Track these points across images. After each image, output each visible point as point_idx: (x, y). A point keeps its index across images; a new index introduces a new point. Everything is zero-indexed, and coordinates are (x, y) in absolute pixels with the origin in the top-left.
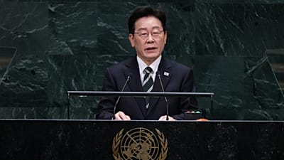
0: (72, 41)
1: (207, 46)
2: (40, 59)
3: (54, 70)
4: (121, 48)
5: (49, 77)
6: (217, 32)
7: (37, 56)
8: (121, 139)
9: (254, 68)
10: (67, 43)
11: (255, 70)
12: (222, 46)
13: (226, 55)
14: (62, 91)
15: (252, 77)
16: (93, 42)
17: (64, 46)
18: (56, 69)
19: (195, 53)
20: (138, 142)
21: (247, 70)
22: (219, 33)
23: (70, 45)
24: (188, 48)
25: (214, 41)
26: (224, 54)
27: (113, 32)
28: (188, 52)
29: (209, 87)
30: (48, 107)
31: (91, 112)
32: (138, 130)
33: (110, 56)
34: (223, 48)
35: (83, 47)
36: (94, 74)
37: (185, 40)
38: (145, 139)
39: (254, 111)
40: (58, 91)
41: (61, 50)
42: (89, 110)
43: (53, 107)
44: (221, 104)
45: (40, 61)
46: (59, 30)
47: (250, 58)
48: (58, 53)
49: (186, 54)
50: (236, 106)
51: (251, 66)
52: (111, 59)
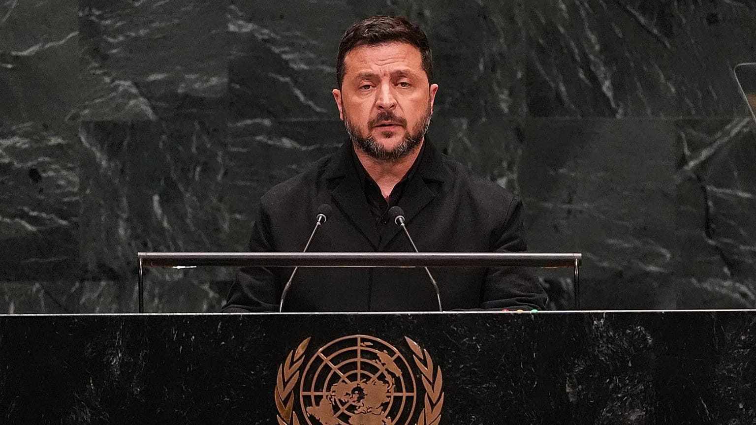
0: (152, 78)
1: (563, 89)
2: (57, 134)
3: (99, 166)
4: (302, 98)
5: (82, 189)
6: (592, 46)
7: (46, 127)
8: (301, 369)
9: (705, 154)
10: (137, 85)
11: (709, 159)
12: (606, 86)
13: (618, 116)
14: (121, 231)
15: (699, 179)
16: (214, 80)
17: (127, 95)
18: (104, 163)
19: (525, 109)
20: (353, 378)
21: (683, 161)
22: (597, 48)
23: (146, 90)
24: (504, 97)
25: (582, 76)
26: (613, 113)
27: (277, 50)
28: (504, 107)
29: (569, 212)
30: (82, 281)
31: (211, 294)
32: (354, 342)
33: (267, 122)
34: (610, 94)
35: (186, 96)
36: (219, 178)
37: (493, 70)
38: (374, 370)
39: (707, 285)
40: (111, 231)
41: (119, 108)
42: (206, 287)
43: (96, 279)
44: (605, 264)
45: (54, 141)
46: (112, 46)
47: (694, 124)
48: (109, 116)
49: (499, 112)
50: (652, 268)
51: (696, 147)
52: (270, 133)
